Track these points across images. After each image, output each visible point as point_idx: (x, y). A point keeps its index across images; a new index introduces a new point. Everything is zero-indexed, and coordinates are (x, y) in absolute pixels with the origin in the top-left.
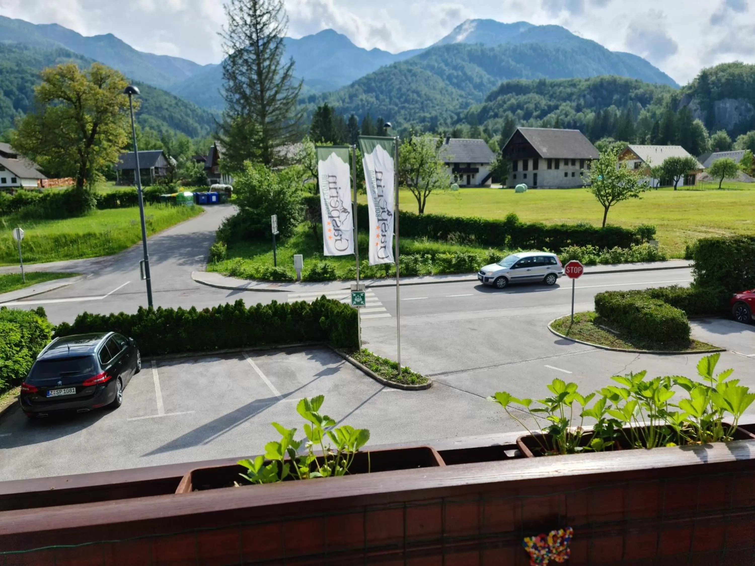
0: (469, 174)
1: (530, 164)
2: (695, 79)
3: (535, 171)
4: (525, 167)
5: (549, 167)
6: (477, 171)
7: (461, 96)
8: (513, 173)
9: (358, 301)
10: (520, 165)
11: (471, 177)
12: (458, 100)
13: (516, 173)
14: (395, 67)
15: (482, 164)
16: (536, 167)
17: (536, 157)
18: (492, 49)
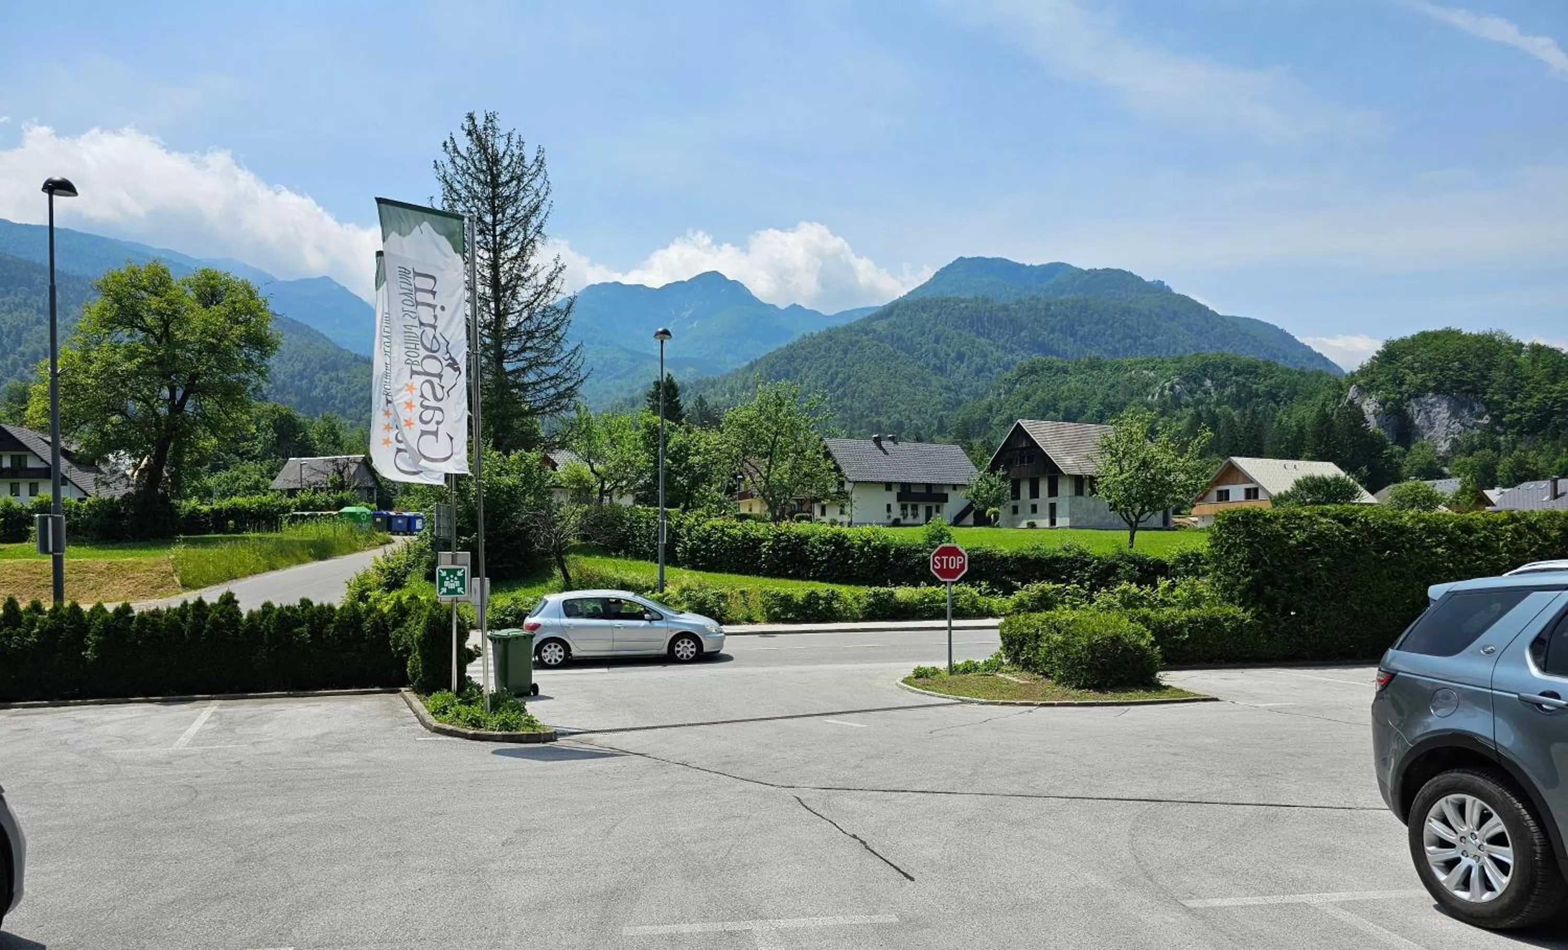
0: (929, 504)
1: (1044, 487)
2: (1374, 358)
3: (1053, 500)
4: (1035, 493)
5: (1079, 491)
6: (944, 498)
7: (948, 389)
8: (1012, 503)
9: (452, 586)
10: (1025, 490)
11: (934, 510)
12: (940, 394)
13: (1018, 502)
14: (830, 338)
15: (955, 487)
16: (1053, 492)
17: (1053, 473)
18: (1005, 308)
